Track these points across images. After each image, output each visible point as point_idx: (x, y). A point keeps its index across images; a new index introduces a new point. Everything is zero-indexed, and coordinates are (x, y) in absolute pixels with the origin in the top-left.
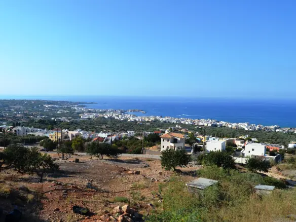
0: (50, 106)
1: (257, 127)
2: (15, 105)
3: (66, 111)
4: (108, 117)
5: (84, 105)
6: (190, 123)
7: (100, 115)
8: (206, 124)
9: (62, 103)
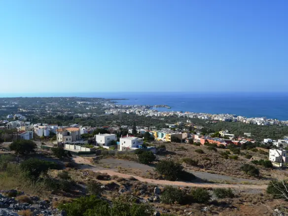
0: (82, 102)
1: (272, 123)
2: (51, 102)
3: (94, 108)
4: (130, 113)
5: (115, 101)
6: (206, 117)
7: (123, 111)
8: (221, 119)
9: (95, 99)
